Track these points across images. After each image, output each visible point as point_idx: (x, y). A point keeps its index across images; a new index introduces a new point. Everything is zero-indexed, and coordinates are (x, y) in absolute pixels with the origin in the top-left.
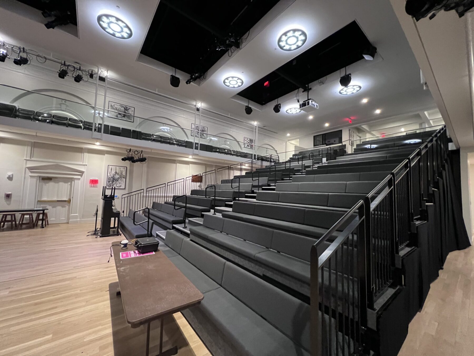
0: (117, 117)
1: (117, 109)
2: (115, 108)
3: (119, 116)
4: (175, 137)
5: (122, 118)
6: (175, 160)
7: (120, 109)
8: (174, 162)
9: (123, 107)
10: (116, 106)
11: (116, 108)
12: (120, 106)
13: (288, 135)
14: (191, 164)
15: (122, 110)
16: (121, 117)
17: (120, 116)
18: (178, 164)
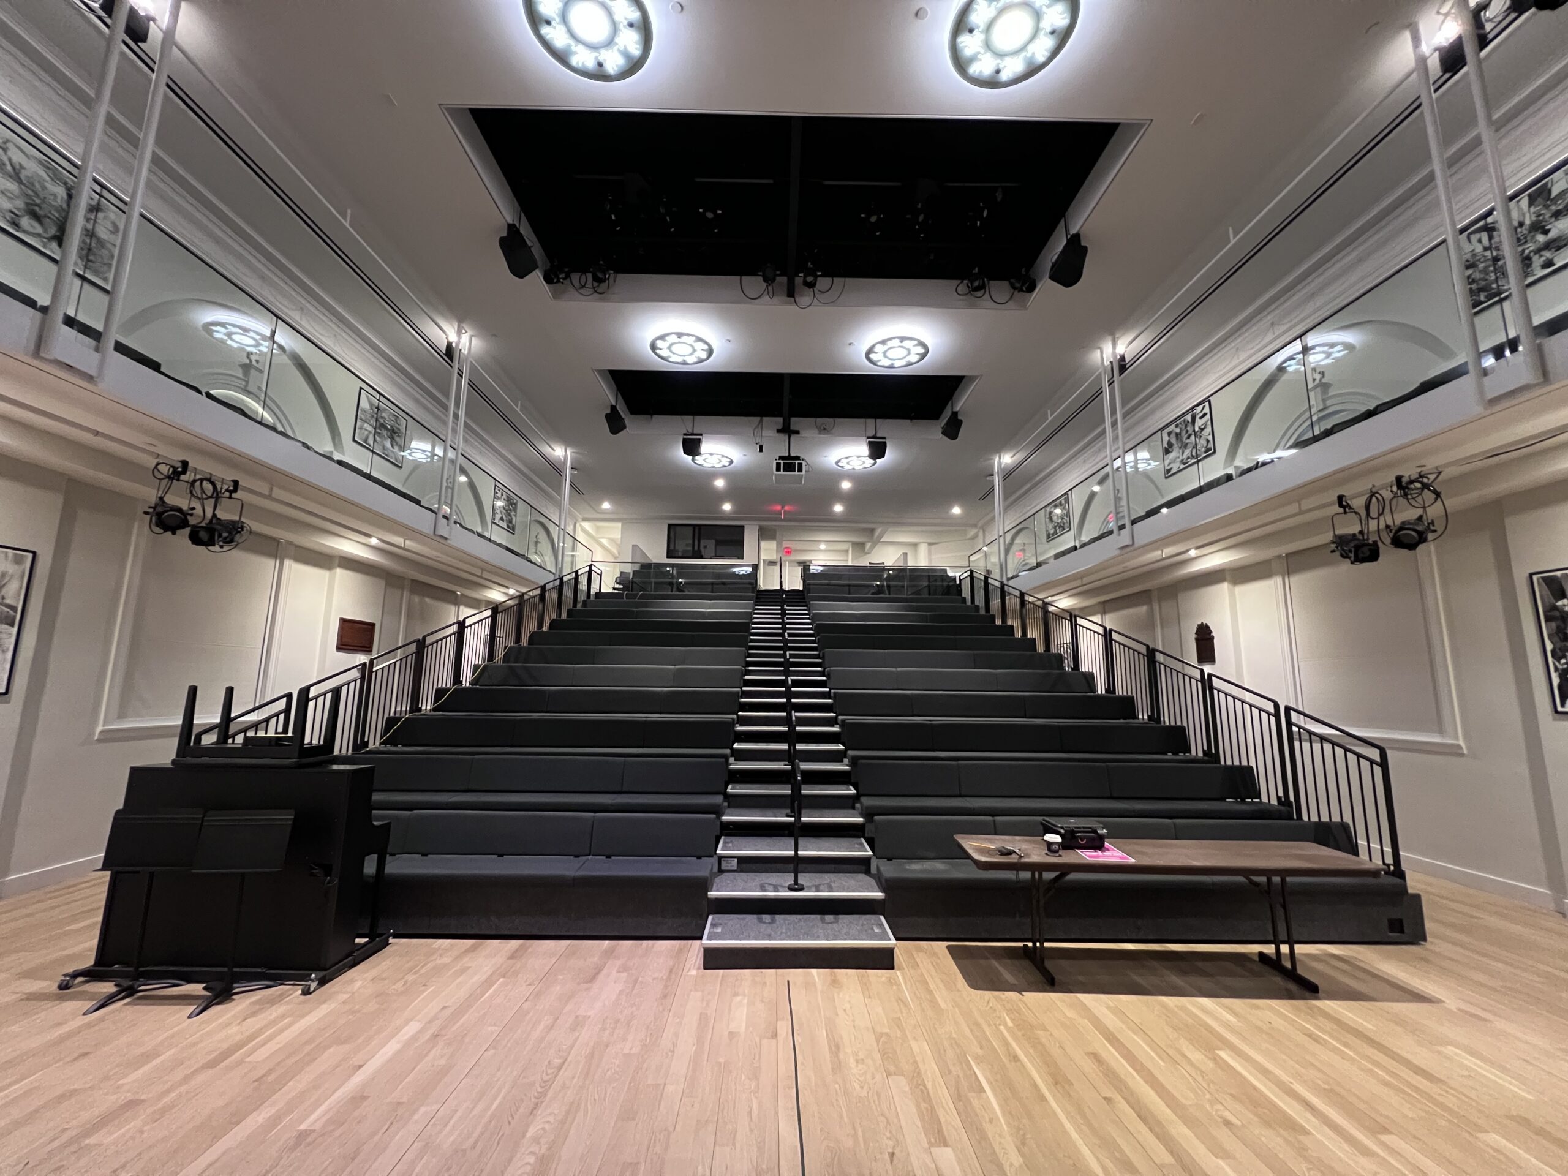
0: (16, 225)
1: (23, 175)
2: (9, 168)
3: (26, 222)
4: (292, 428)
5: (44, 247)
6: (276, 541)
7: (44, 188)
8: (274, 549)
9: (65, 183)
10: (17, 157)
11: (14, 168)
12: (40, 162)
13: (606, 505)
14: (341, 566)
15: (55, 195)
16: (39, 235)
17: (39, 229)
18: (287, 563)
